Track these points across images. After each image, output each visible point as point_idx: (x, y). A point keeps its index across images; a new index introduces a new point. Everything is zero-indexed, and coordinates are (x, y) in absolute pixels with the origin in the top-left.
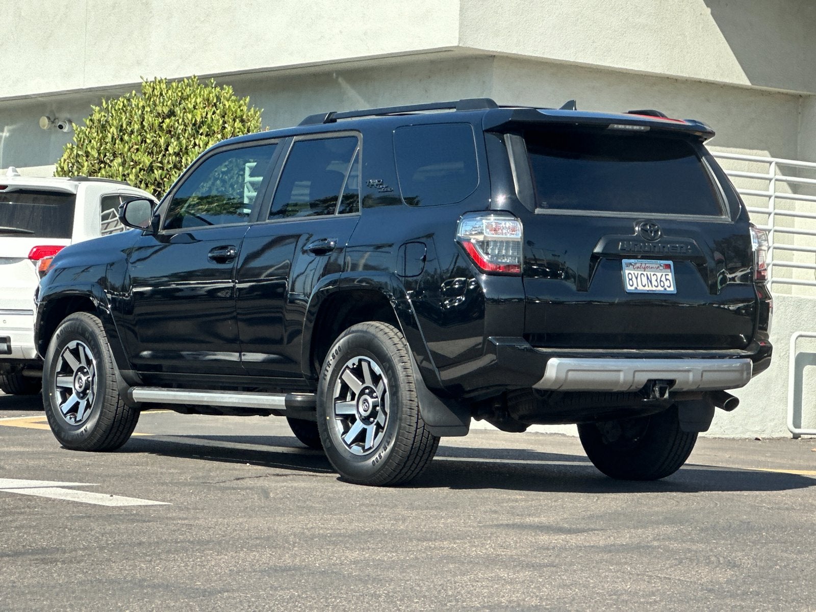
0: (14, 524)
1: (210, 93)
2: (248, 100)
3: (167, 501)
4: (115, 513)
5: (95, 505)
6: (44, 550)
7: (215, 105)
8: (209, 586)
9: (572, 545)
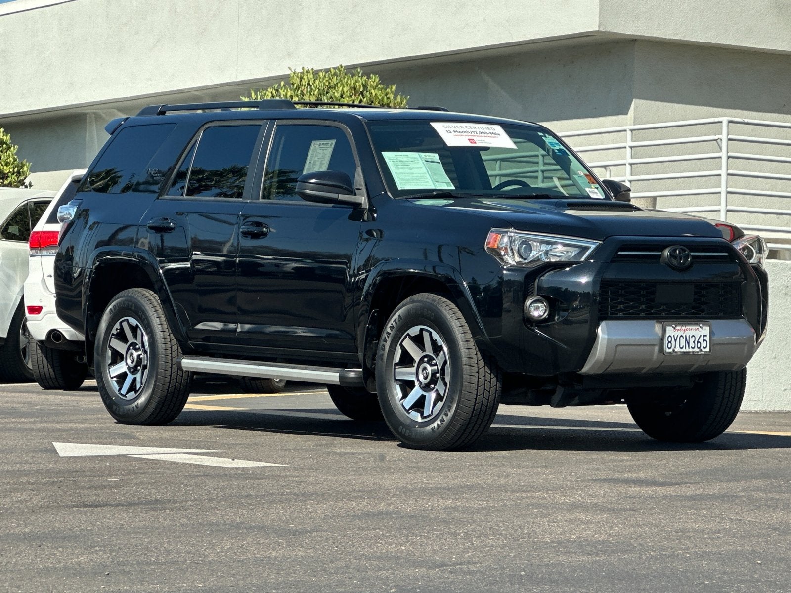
0: (135, 481)
1: (357, 81)
2: (394, 88)
3: (285, 464)
4: (233, 472)
5: (215, 467)
6: (157, 501)
7: (362, 93)
8: (301, 527)
9: (659, 495)
